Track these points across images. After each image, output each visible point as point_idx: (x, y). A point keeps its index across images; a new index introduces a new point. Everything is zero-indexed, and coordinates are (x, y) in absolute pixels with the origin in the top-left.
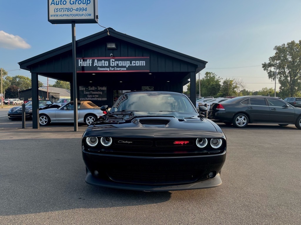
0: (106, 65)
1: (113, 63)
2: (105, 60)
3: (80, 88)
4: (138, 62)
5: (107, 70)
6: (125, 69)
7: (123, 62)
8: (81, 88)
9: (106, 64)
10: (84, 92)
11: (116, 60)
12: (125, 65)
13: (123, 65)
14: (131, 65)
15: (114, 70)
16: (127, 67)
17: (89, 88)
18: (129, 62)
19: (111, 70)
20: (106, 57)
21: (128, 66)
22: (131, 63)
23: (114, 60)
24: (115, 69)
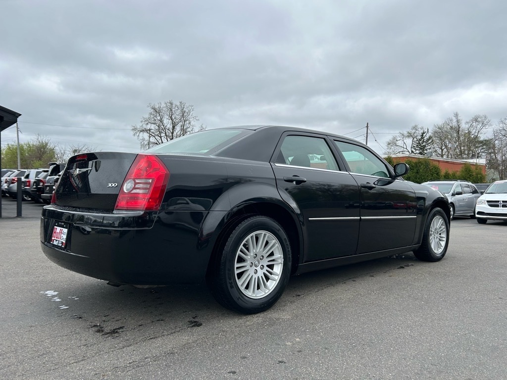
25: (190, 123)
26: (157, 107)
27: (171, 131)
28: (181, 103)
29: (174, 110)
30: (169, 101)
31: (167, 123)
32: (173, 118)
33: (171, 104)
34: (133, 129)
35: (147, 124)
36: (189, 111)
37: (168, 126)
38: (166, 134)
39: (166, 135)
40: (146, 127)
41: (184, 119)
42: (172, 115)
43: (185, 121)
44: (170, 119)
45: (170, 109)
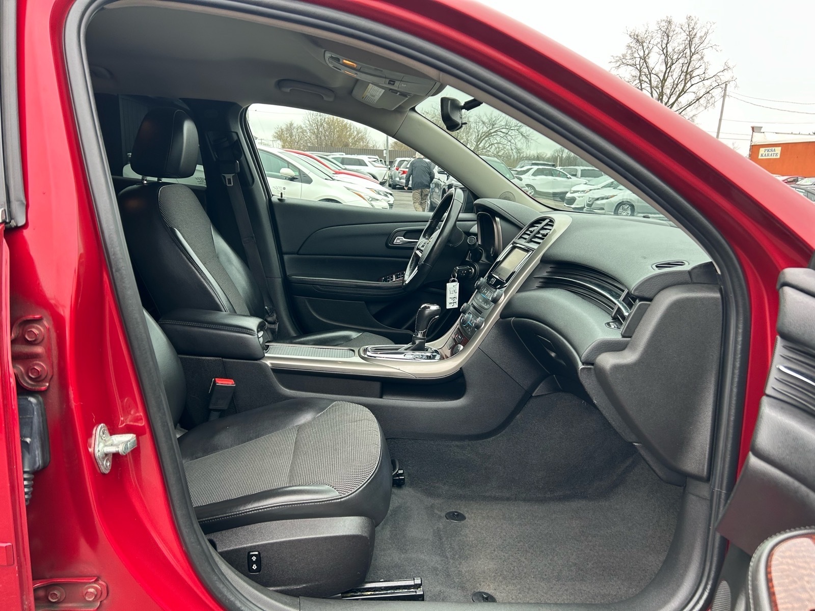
25: (702, 58)
26: (641, 31)
27: (662, 78)
28: (688, 18)
29: (671, 34)
30: (666, 19)
31: (656, 62)
32: (670, 50)
33: (670, 22)
36: (706, 34)
38: (651, 84)
39: (651, 87)
41: (691, 51)
42: (667, 45)
43: (693, 55)
44: (662, 53)
45: (666, 33)
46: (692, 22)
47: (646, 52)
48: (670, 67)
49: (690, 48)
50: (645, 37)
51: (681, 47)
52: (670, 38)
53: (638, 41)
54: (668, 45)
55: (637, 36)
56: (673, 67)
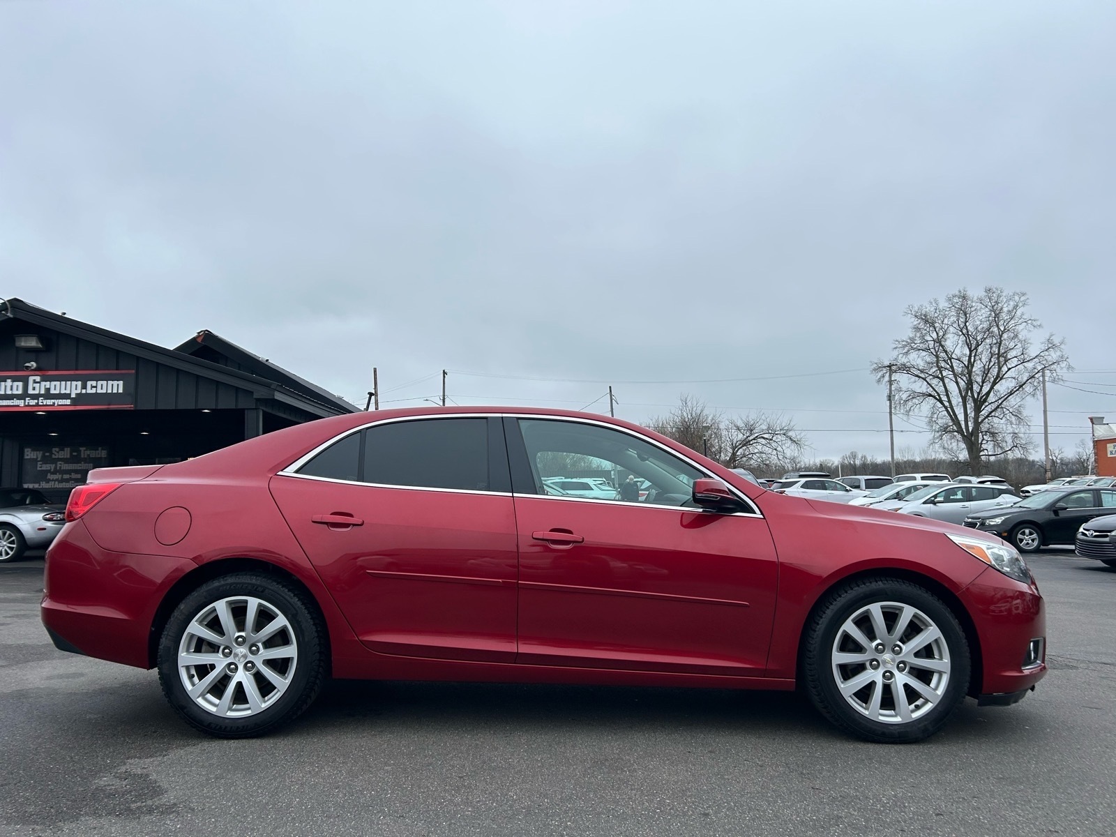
0: (15, 392)
1: (37, 386)
2: (15, 379)
3: (26, 453)
4: (104, 383)
5: (18, 406)
6: (68, 402)
7: (63, 383)
8: (29, 454)
9: (18, 388)
10: (39, 466)
11: (44, 379)
12: (68, 392)
13: (63, 392)
14: (84, 391)
15: (37, 405)
16: (73, 396)
17: (54, 452)
18: (79, 383)
19: (29, 406)
20: (16, 370)
21: (76, 394)
22: (84, 387)
23: (38, 379)
24: (40, 401)
25: (1016, 336)
26: (929, 309)
27: (967, 363)
28: (988, 290)
29: (968, 310)
30: (957, 293)
31: (955, 345)
32: (971, 329)
33: (964, 298)
34: (875, 370)
35: (907, 353)
36: (1016, 307)
37: (958, 352)
38: (953, 371)
39: (955, 375)
40: (905, 362)
41: (999, 329)
42: (965, 325)
43: (1002, 334)
44: (961, 333)
45: (961, 310)
46: (994, 295)
47: (941, 334)
48: (976, 348)
49: (998, 326)
50: (936, 315)
51: (986, 325)
52: (968, 315)
53: (926, 321)
54: (967, 324)
55: (925, 316)
56: (980, 349)
